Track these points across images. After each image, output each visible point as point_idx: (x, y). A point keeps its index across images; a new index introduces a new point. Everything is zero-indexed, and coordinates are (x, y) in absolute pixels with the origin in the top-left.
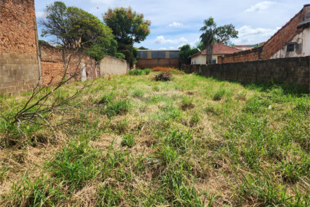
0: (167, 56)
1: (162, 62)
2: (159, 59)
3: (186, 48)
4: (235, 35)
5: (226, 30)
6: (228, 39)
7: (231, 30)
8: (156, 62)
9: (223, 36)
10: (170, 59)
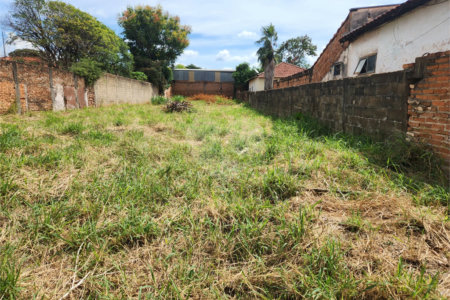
0: (218, 78)
1: (209, 87)
2: (205, 83)
3: (243, 68)
4: (312, 51)
6: (302, 56)
7: (306, 43)
8: (201, 87)
9: (295, 53)
10: (221, 83)
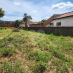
2: (8, 24)
5: (29, 17)
10: (12, 24)
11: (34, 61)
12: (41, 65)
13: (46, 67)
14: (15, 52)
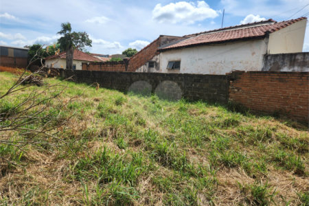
0: (11, 54)
4: (89, 43)
5: (81, 37)
6: (84, 46)
7: (85, 38)
9: (77, 42)
10: (15, 58)
11: (94, 185)
12: (115, 196)
13: (132, 198)
14: (23, 159)
